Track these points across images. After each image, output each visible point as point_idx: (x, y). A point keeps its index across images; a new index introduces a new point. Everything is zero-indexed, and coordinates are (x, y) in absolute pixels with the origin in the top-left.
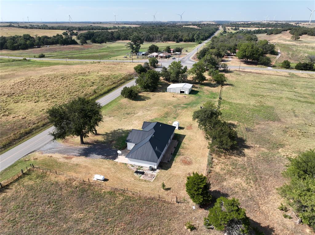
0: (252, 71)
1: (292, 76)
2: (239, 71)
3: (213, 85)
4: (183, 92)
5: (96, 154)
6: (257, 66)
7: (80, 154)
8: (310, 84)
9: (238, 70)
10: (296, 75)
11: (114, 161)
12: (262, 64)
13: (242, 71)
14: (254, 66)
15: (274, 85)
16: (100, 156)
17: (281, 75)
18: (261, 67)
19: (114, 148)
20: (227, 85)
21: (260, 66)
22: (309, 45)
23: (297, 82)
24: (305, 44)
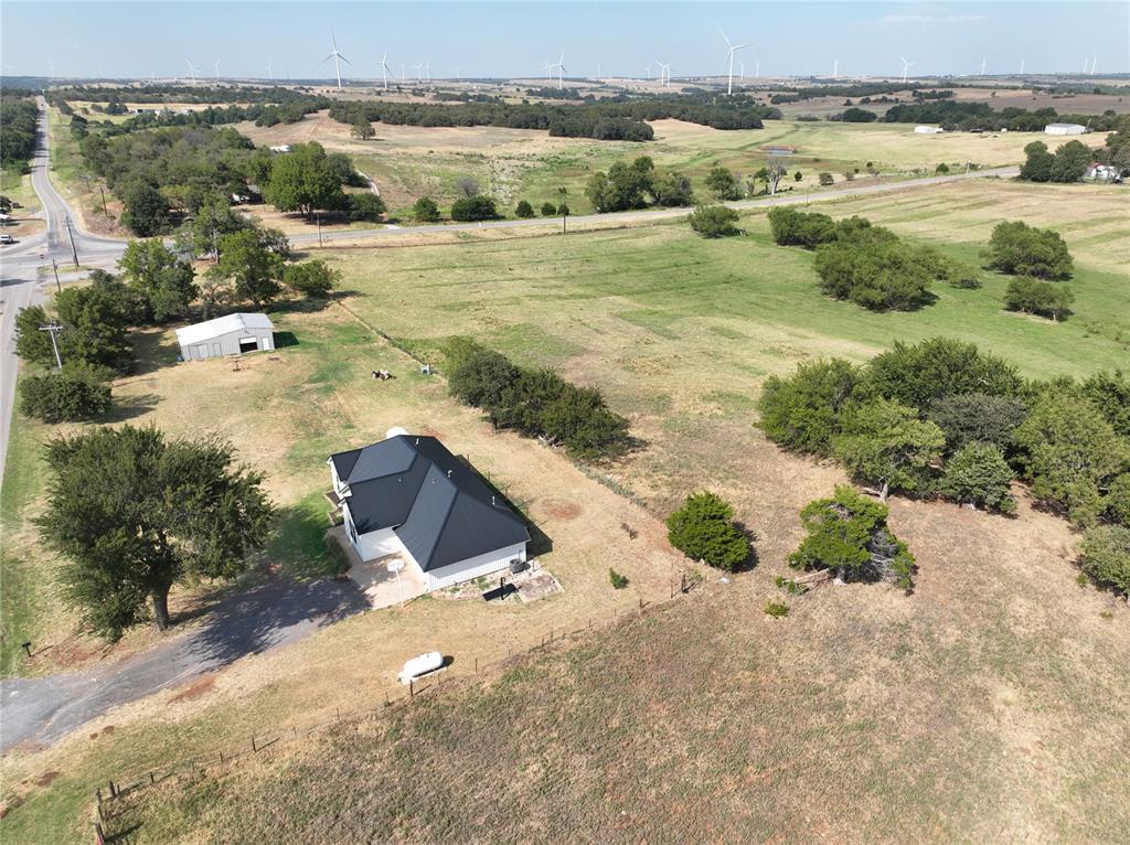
0: (359, 242)
1: (468, 240)
2: (322, 248)
3: (307, 304)
4: (253, 346)
5: (281, 626)
6: (354, 226)
7: (220, 656)
8: (526, 252)
9: (318, 245)
10: (474, 237)
11: (374, 609)
12: (361, 218)
13: (331, 248)
14: (344, 228)
15: (457, 271)
16: (305, 624)
17: (437, 241)
18: (366, 228)
19: (309, 582)
20: (344, 295)
21: (359, 223)
22: (410, 151)
23: (497, 254)
24: (400, 150)
